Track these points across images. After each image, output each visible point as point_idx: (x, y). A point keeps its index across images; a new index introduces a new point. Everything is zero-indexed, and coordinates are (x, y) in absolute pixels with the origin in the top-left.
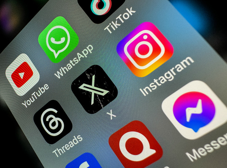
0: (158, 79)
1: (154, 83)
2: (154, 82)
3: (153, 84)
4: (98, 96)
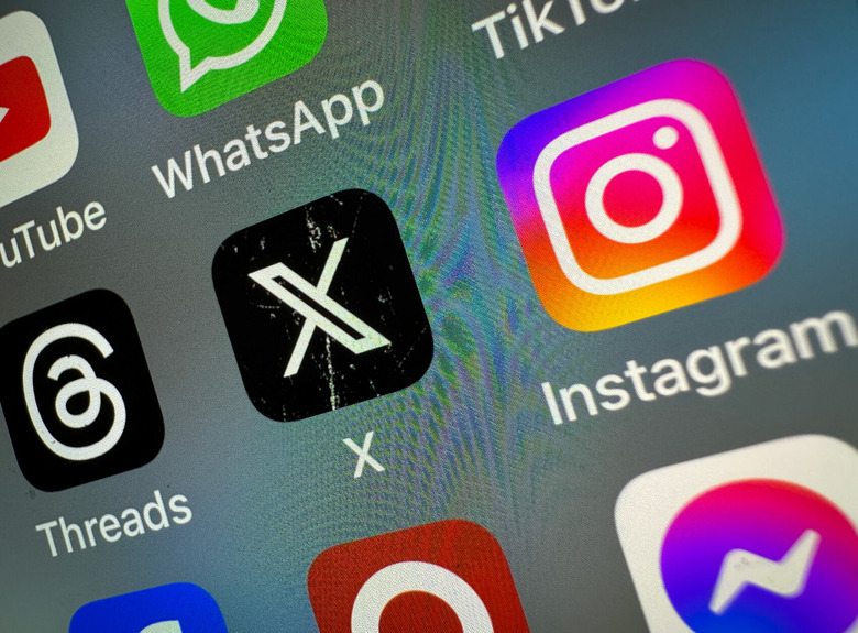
0: (649, 368)
1: (622, 376)
2: (627, 374)
3: (617, 379)
4: (328, 346)
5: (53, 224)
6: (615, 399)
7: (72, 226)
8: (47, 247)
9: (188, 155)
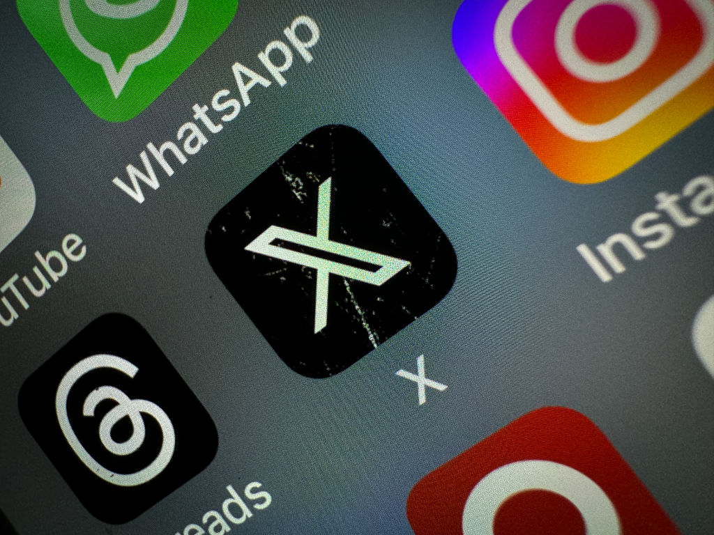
0: (680, 193)
1: (656, 211)
2: (660, 207)
3: (652, 216)
4: (348, 289)
5: (36, 270)
6: (656, 236)
7: (56, 265)
8: (38, 294)
9: (143, 155)
